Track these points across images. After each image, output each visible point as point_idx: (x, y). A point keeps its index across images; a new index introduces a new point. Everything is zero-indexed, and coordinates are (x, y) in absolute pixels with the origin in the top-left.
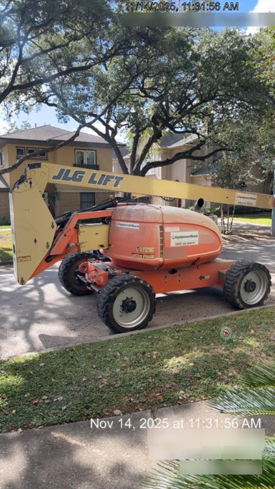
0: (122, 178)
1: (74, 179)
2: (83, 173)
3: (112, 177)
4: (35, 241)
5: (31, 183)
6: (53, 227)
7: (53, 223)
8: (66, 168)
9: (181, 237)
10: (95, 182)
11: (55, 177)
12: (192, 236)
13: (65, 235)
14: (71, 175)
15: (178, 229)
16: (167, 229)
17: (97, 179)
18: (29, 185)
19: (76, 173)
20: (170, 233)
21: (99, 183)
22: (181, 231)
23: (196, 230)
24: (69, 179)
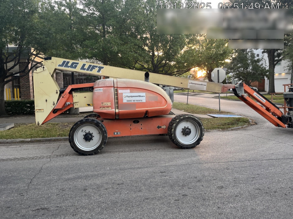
0: (103, 68)
1: (71, 66)
2: (78, 64)
3: (97, 67)
4: (46, 101)
5: (43, 68)
6: (57, 93)
7: (57, 91)
8: (67, 60)
9: (132, 97)
10: (84, 69)
11: (59, 65)
12: (140, 96)
13: (63, 97)
14: (69, 65)
15: (128, 91)
16: (120, 91)
17: (86, 67)
18: (43, 69)
19: (73, 63)
20: (122, 93)
21: (88, 70)
22: (131, 92)
23: (143, 92)
24: (69, 67)
